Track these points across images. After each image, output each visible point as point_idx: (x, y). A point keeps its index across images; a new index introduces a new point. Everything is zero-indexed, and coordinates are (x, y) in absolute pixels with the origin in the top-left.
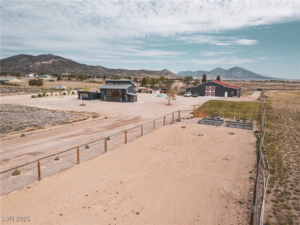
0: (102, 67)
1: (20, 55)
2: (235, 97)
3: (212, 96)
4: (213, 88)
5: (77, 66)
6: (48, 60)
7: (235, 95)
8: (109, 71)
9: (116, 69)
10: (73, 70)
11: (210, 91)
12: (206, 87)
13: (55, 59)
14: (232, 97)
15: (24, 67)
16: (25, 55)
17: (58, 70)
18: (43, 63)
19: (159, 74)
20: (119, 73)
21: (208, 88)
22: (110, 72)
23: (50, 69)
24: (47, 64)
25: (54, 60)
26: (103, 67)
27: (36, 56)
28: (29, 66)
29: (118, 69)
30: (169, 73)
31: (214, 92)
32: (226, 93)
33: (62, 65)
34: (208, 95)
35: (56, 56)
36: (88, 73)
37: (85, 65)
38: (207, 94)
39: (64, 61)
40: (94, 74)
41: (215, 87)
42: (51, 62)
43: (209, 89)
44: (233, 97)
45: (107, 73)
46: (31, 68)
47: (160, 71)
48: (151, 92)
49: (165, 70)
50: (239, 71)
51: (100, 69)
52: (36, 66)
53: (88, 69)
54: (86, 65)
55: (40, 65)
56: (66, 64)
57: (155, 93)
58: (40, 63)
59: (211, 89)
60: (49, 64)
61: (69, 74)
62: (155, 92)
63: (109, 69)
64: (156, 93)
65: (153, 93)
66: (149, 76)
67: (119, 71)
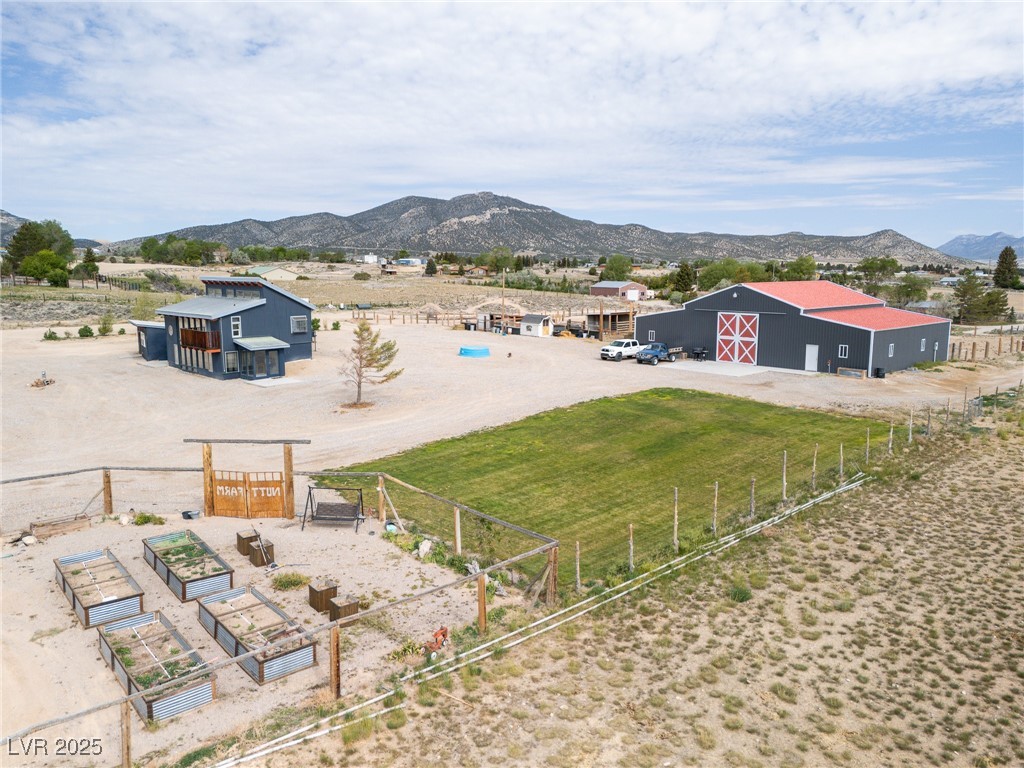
0: (644, 227)
1: (408, 199)
2: (849, 375)
3: (746, 360)
4: (748, 319)
5: (564, 228)
6: (478, 211)
7: (857, 362)
8: (665, 243)
9: (692, 235)
10: (549, 239)
11: (737, 338)
12: (719, 314)
13: (499, 207)
14: (834, 371)
15: (413, 235)
16: (420, 198)
17: (507, 242)
18: (464, 220)
20: (701, 245)
21: (728, 318)
22: (671, 244)
23: (484, 238)
24: (477, 223)
25: (496, 210)
26: (648, 229)
27: (449, 199)
28: (426, 232)
29: (700, 234)
30: (899, 242)
31: (755, 340)
32: (812, 352)
33: (517, 227)
34: (726, 358)
35: (502, 197)
36: (595, 250)
37: (589, 223)
38: (721, 350)
39: (527, 213)
40: (614, 252)
41: (757, 316)
42: (488, 216)
43: (733, 325)
44: (842, 373)
45: (657, 250)
46: (433, 236)
48: (516, 331)
49: (884, 232)
51: (636, 234)
52: (445, 230)
53: (598, 238)
54: (591, 223)
55: (456, 227)
56: (531, 222)
57: (529, 333)
58: (456, 220)
59: (742, 326)
60: (482, 224)
61: (538, 252)
62: (529, 328)
63: (668, 234)
64: (532, 333)
65: (522, 332)
66: (816, 255)
67: (701, 242)
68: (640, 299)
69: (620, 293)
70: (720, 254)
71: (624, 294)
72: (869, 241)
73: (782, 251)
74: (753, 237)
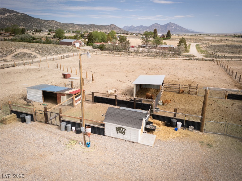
0: (55, 21)
5: (32, 20)
6: (2, 14)
19: (107, 28)
22: (63, 26)
23: (6, 22)
25: (9, 14)
30: (115, 27)
35: (10, 10)
37: (39, 19)
39: (19, 15)
42: (6, 16)
47: (108, 26)
50: (172, 27)
51: (53, 23)
53: (43, 23)
56: (21, 18)
60: (4, 18)
66: (98, 30)
67: (71, 26)
68: (80, 46)
69: (73, 44)
70: (76, 29)
71: (74, 44)
72: (109, 27)
73: (91, 28)
74: (84, 25)
